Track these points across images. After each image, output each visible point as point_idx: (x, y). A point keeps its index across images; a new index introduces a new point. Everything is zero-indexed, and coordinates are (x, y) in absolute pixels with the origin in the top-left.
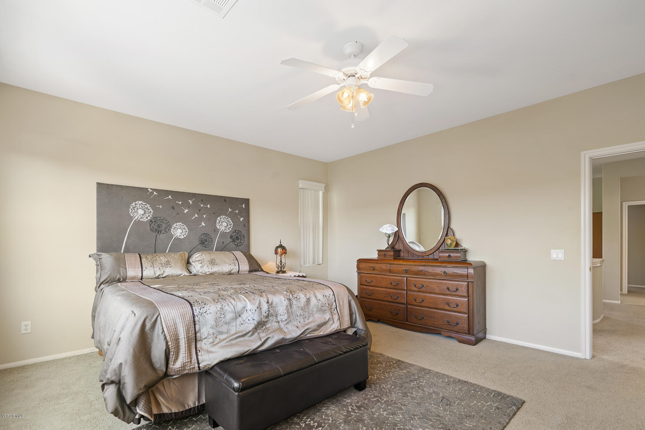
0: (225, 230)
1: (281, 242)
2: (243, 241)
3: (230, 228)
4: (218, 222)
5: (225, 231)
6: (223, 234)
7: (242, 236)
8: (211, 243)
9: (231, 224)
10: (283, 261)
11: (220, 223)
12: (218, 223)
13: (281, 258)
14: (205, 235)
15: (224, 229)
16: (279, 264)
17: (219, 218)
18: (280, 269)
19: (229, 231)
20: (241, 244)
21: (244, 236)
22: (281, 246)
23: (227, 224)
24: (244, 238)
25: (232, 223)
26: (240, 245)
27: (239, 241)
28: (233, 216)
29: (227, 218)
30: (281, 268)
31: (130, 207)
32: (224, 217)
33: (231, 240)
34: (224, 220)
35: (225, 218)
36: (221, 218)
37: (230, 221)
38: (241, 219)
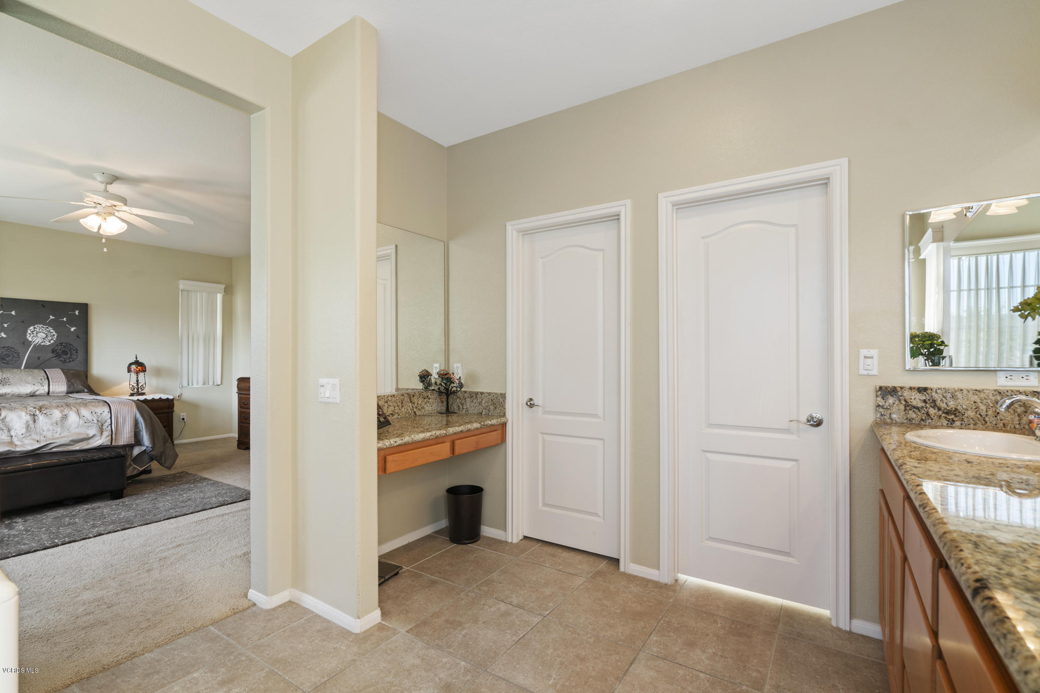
0: (42, 342)
1: (136, 358)
2: (75, 357)
3: (51, 339)
4: (29, 332)
5: (42, 344)
6: (39, 348)
7: (74, 350)
8: (17, 359)
9: (54, 335)
10: (141, 382)
11: (33, 334)
12: (30, 334)
13: (137, 378)
14: (6, 348)
15: (40, 341)
16: (135, 385)
17: (32, 328)
18: (136, 390)
19: (50, 343)
20: (71, 360)
21: (76, 349)
22: (137, 363)
23: (47, 336)
24: (77, 352)
25: (54, 333)
26: (70, 361)
27: (68, 356)
28: (55, 325)
29: (47, 328)
30: (138, 389)
32: (41, 326)
33: (52, 355)
34: (41, 330)
35: (44, 328)
36: (34, 328)
37: (51, 331)
38: (73, 329)
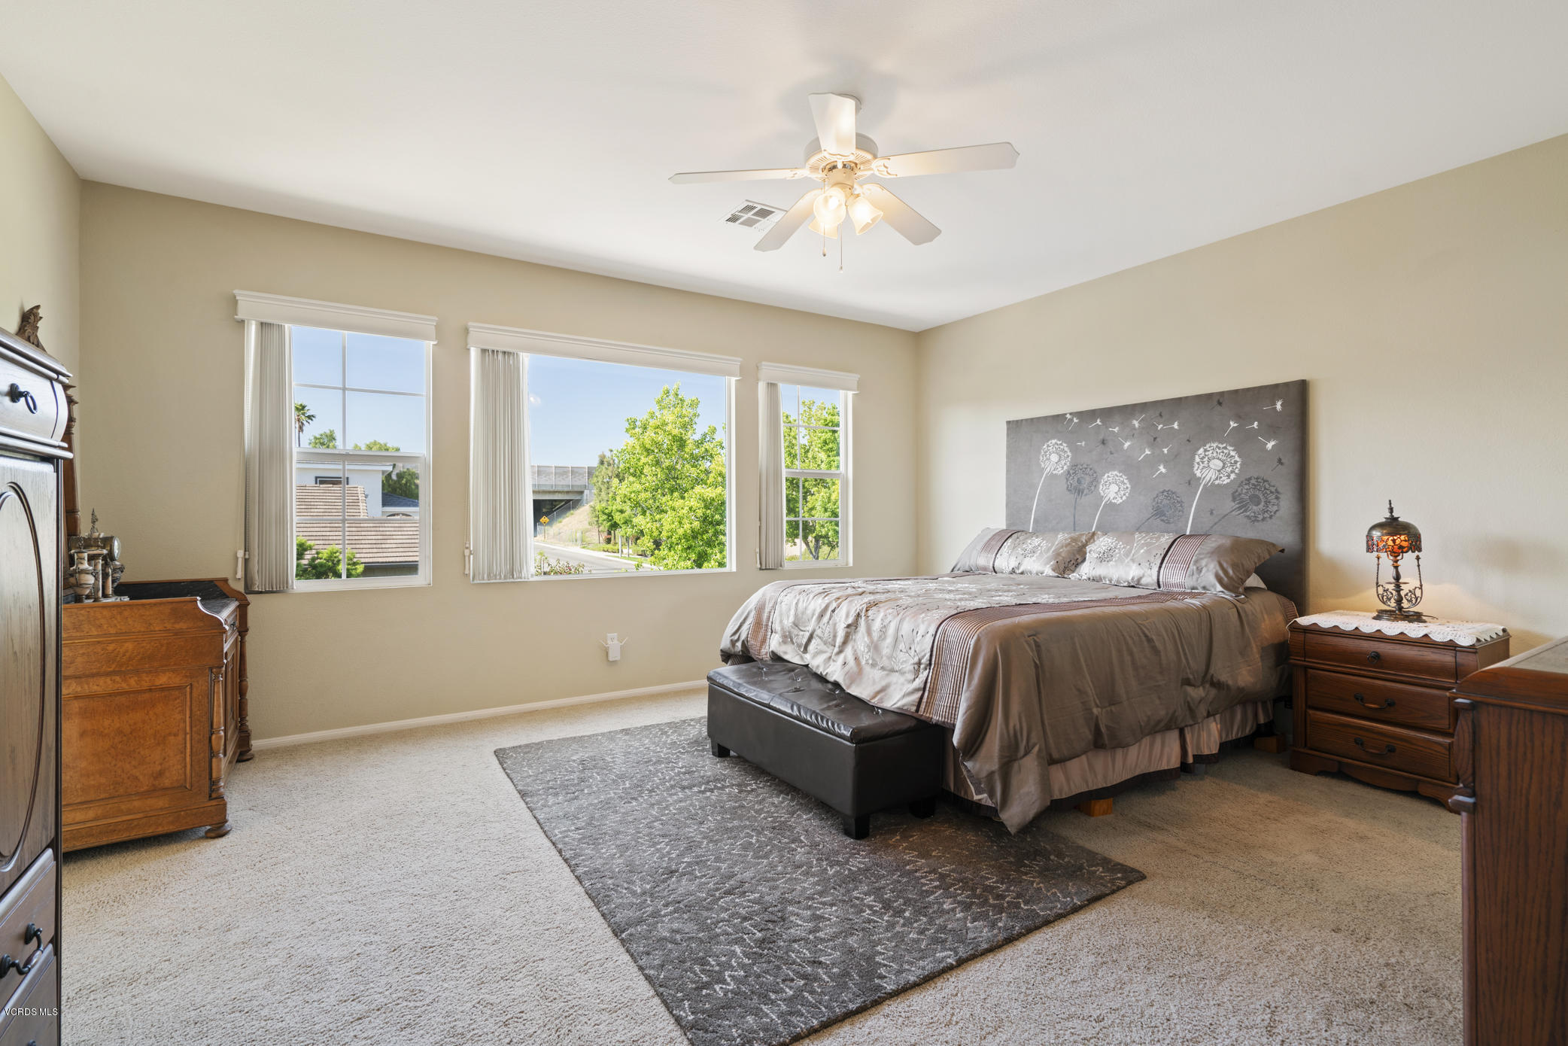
0: (1217, 479)
1: (1391, 510)
2: (1275, 508)
3: (1232, 472)
4: (1197, 459)
5: (1217, 482)
6: (1212, 490)
7: (1271, 492)
8: (1181, 513)
9: (1236, 462)
11: (1203, 462)
12: (1198, 463)
13: (1396, 568)
14: (1165, 494)
15: (1214, 477)
16: (1391, 587)
17: (1201, 451)
18: (1393, 604)
19: (1229, 481)
20: (1266, 515)
21: (1277, 491)
22: (1393, 525)
23: (1224, 464)
24: (1277, 498)
25: (1237, 458)
26: (1264, 519)
27: (1261, 506)
28: (1243, 441)
29: (1225, 448)
30: (1399, 601)
31: (1040, 453)
32: (1215, 445)
33: (1233, 504)
34: (1215, 454)
35: (1219, 448)
36: (1206, 451)
37: (1232, 453)
38: (1270, 445)
